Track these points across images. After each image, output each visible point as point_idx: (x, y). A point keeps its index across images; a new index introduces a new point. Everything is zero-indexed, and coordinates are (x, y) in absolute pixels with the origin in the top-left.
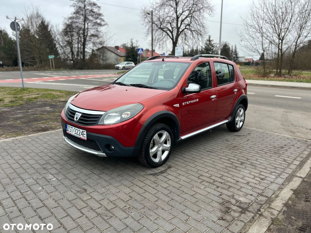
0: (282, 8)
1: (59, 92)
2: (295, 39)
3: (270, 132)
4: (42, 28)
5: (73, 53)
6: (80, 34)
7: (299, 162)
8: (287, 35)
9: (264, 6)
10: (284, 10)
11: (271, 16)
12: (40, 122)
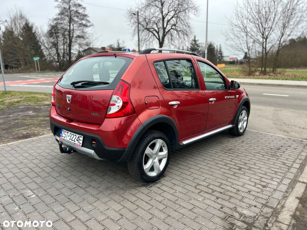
0: (265, 7)
1: (44, 94)
2: (278, 38)
3: (264, 132)
4: (26, 30)
5: (58, 55)
6: (65, 35)
7: (299, 165)
8: (271, 34)
9: (248, 6)
10: (267, 9)
11: (255, 16)
12: (22, 128)
